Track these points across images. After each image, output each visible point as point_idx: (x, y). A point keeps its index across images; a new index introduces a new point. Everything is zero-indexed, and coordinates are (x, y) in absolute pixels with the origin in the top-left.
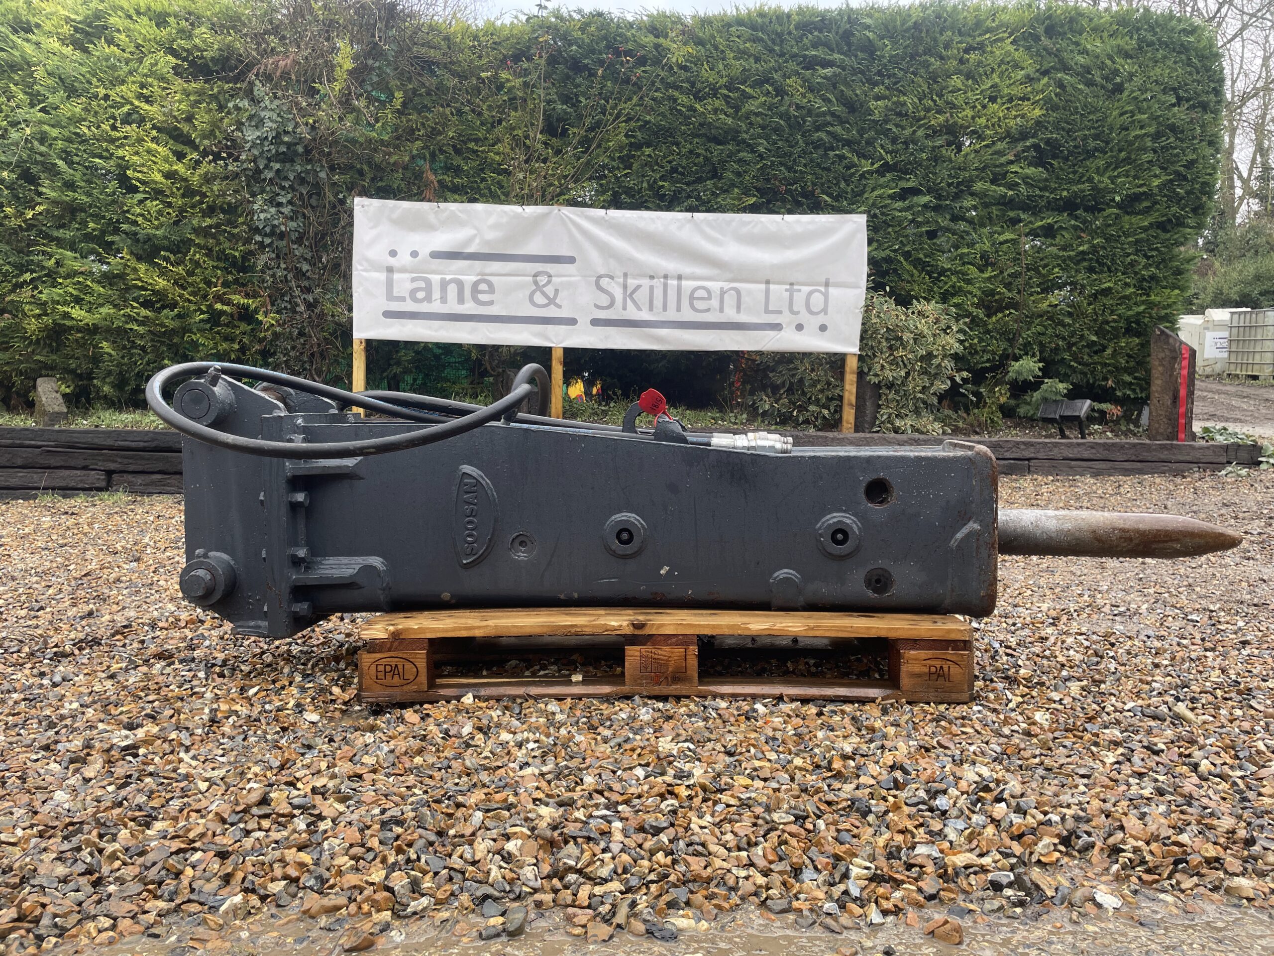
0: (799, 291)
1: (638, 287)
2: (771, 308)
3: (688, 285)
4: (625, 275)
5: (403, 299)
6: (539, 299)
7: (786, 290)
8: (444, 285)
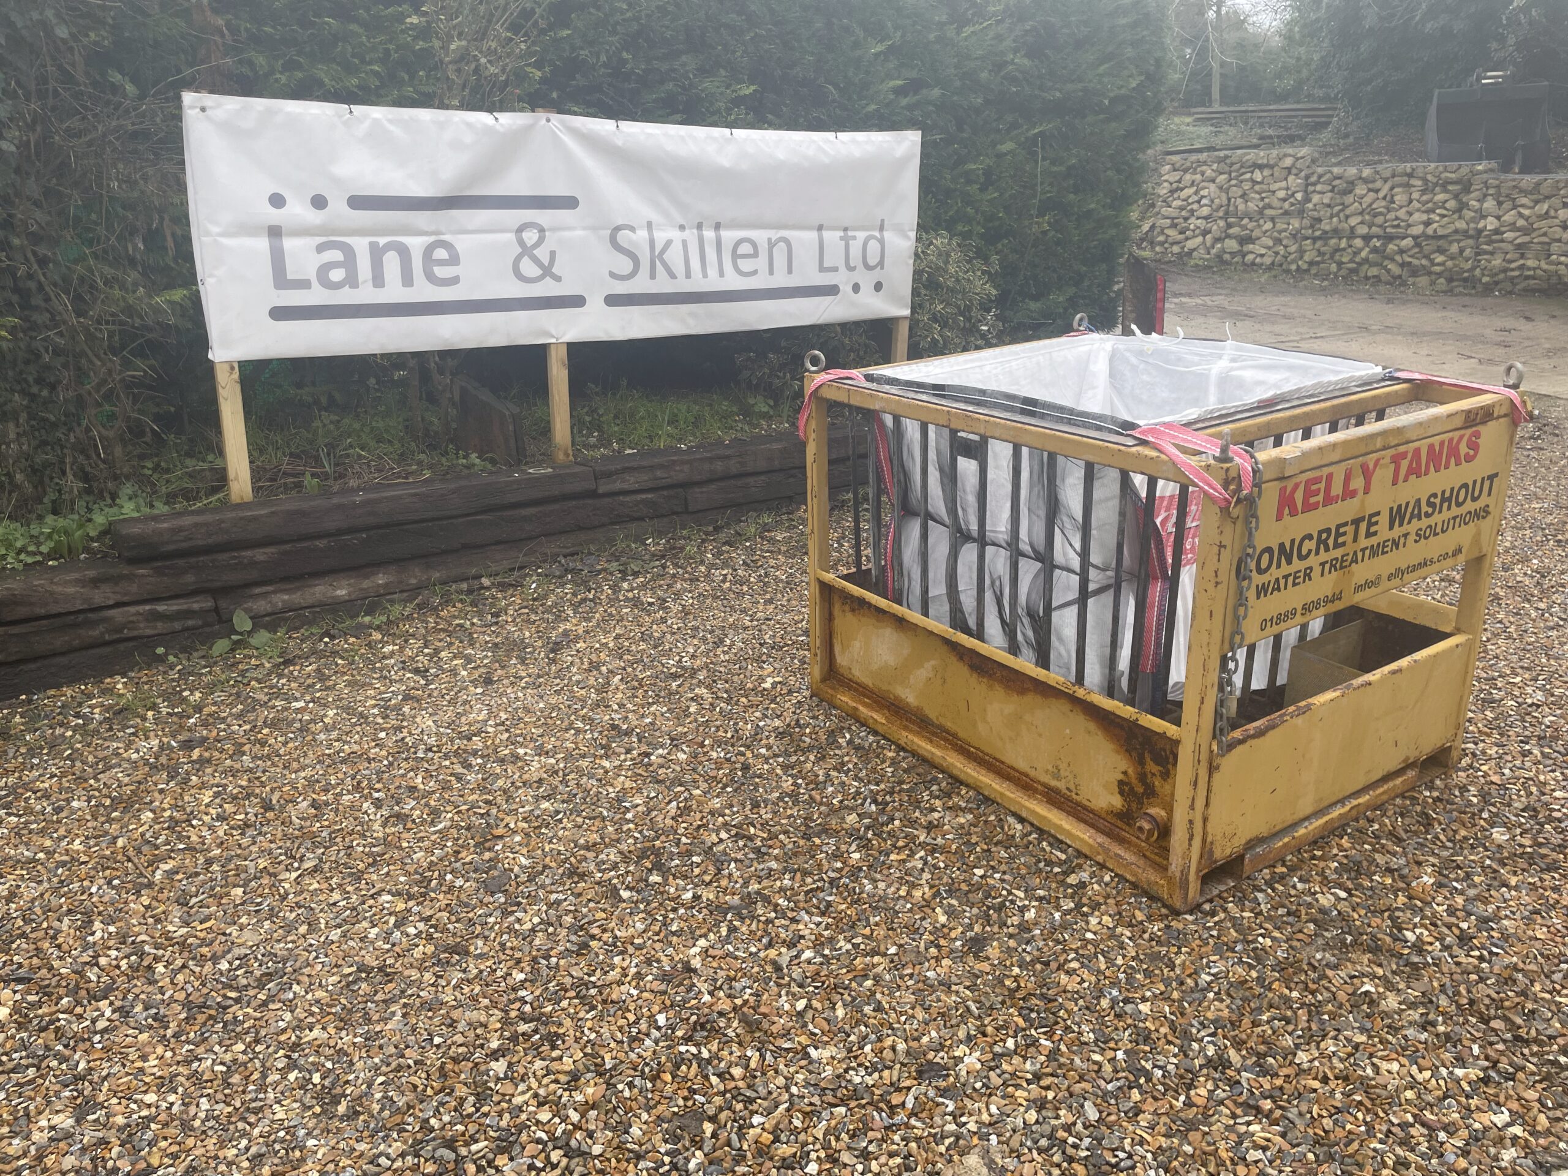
0: (854, 238)
2: (825, 265)
3: (729, 236)
4: (649, 225)
5: (305, 284)
6: (528, 268)
7: (841, 238)
8: (377, 254)
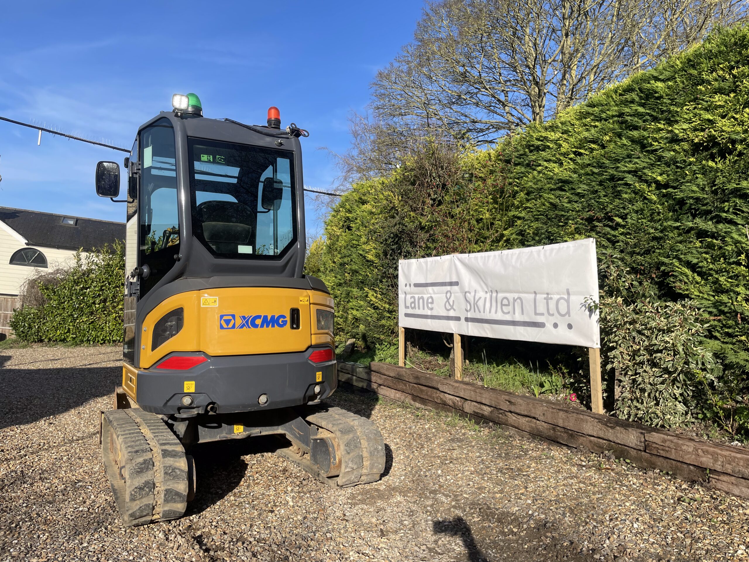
0: (551, 298)
1: (480, 298)
2: (538, 312)
3: (501, 295)
4: (475, 291)
5: (409, 308)
6: (448, 306)
7: (545, 299)
8: (419, 299)
